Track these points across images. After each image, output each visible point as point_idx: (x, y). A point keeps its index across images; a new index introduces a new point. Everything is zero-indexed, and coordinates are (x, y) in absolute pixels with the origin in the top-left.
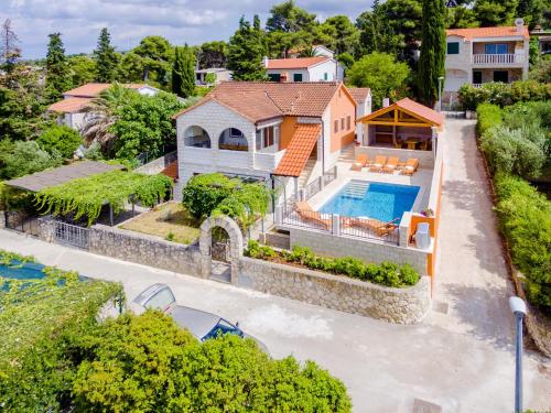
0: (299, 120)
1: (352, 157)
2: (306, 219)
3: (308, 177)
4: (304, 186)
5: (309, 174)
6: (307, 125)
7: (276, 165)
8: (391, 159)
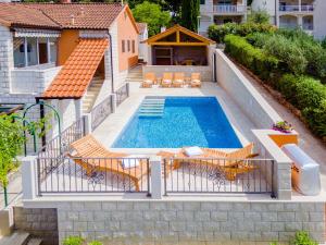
0: (81, 34)
1: (141, 76)
2: (94, 173)
3: (95, 99)
4: (90, 110)
5: (97, 95)
6: (91, 39)
7: (47, 85)
8: (177, 75)
